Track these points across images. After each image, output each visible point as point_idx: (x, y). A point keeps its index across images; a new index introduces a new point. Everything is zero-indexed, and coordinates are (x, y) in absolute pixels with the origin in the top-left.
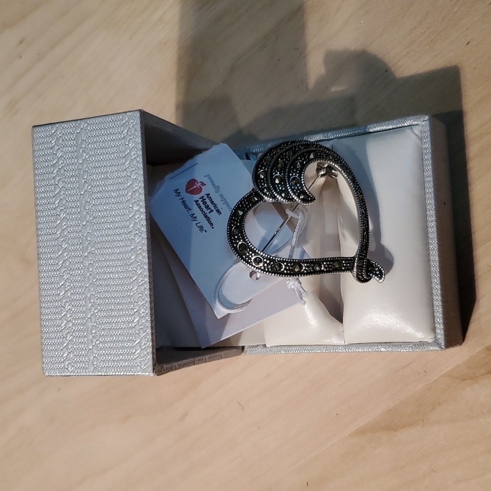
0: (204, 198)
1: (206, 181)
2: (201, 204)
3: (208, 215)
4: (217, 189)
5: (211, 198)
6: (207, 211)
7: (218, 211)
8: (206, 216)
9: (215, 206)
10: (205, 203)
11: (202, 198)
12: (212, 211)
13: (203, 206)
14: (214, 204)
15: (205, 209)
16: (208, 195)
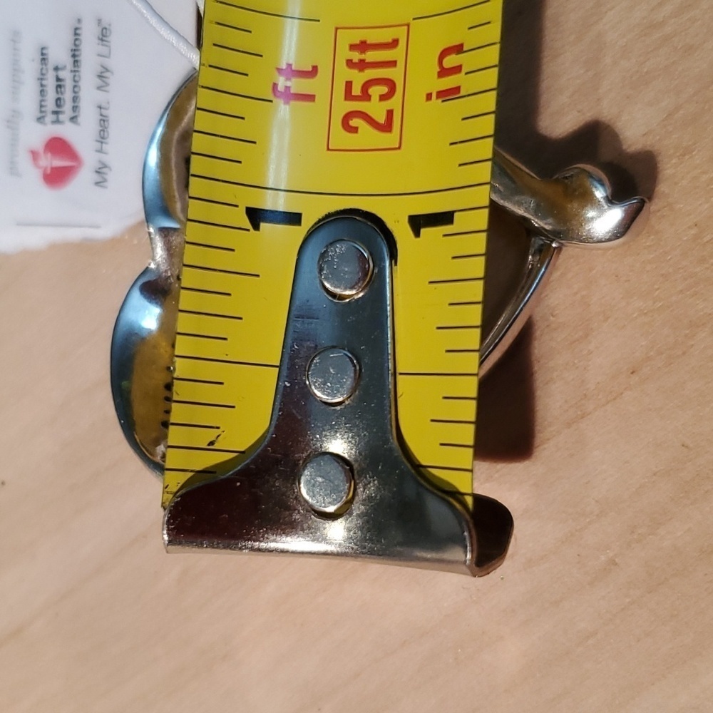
0: (54, 117)
1: (25, 162)
2: (67, 106)
3: (70, 66)
4: (12, 121)
5: (41, 106)
6: (66, 75)
7: (44, 59)
8: (76, 63)
9: (42, 78)
10: (58, 102)
11: (57, 121)
12: (56, 69)
13: (68, 96)
14: (42, 85)
15: (68, 84)
16: (40, 119)
